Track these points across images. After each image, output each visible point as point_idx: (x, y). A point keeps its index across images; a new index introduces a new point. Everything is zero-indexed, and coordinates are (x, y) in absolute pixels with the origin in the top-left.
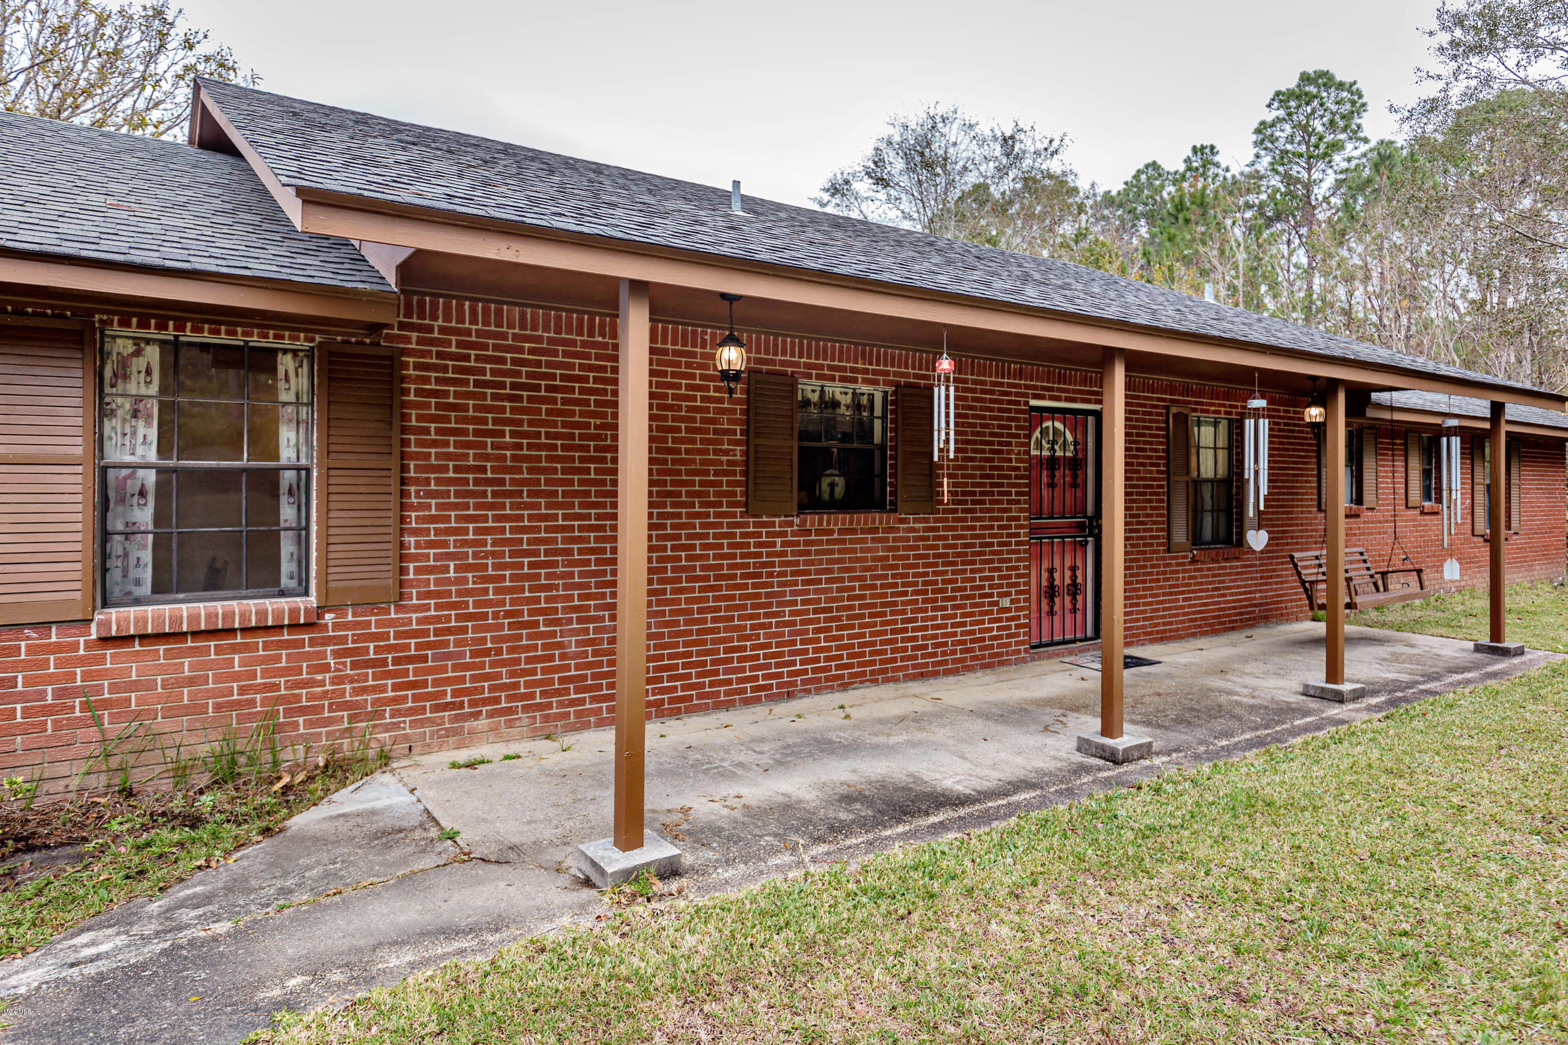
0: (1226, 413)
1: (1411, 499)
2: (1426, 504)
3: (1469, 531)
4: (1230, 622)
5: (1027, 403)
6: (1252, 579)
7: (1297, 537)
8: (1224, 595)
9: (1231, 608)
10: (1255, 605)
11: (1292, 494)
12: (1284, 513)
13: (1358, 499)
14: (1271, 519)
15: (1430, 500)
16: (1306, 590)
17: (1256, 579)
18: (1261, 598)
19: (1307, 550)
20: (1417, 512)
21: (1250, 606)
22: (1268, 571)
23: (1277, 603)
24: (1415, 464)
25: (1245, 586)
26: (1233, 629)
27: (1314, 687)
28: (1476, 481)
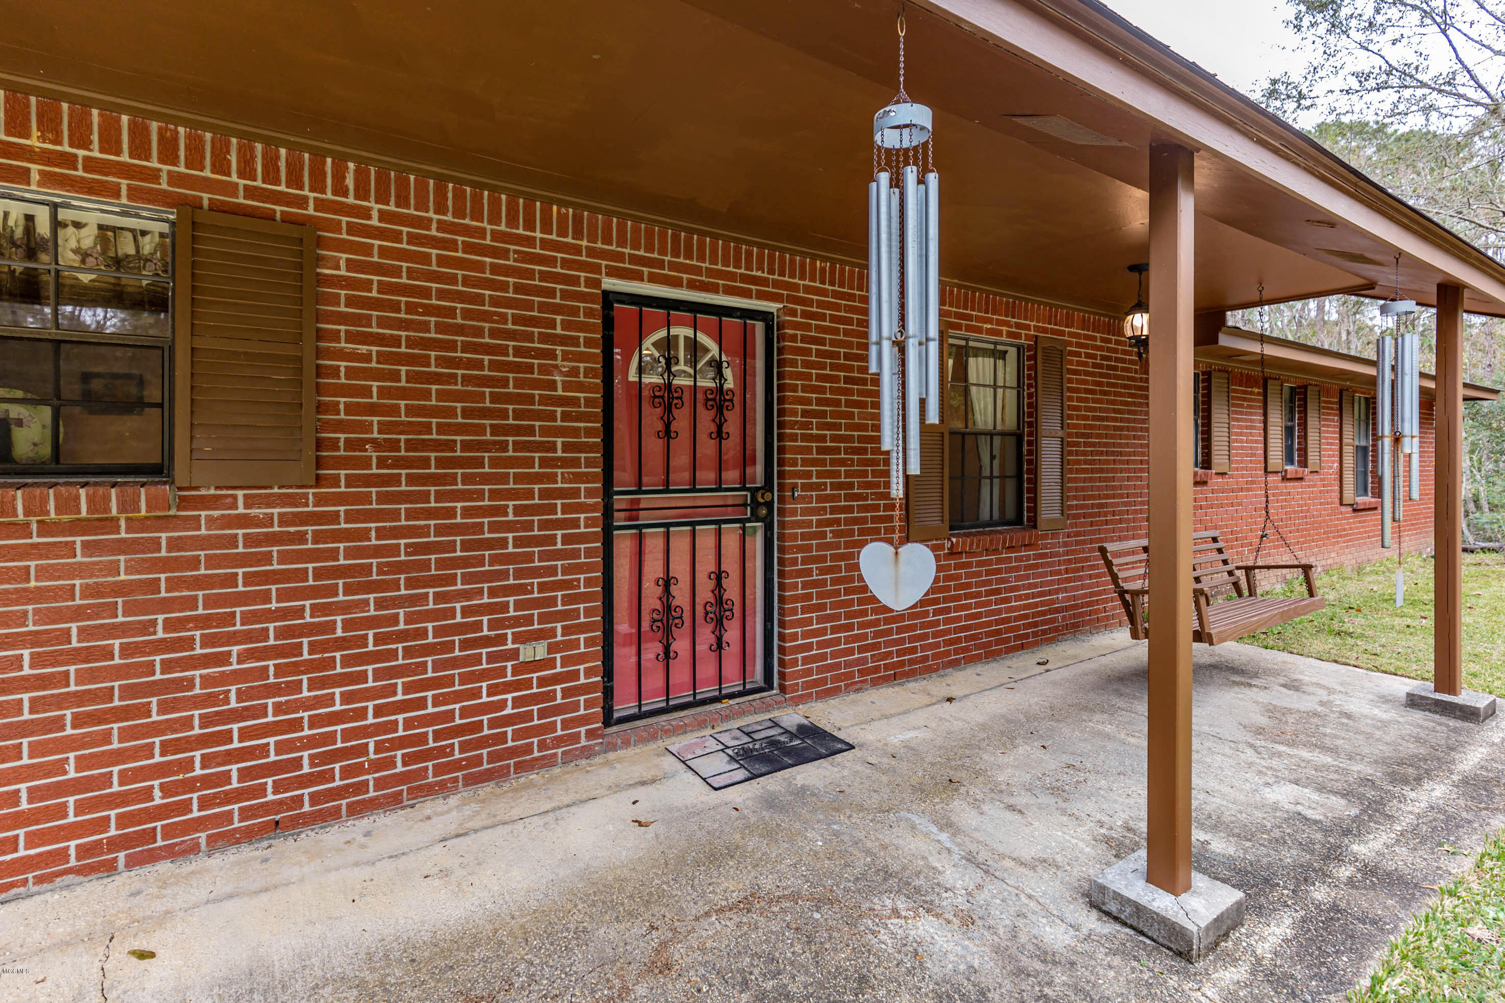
0: (1010, 335)
1: (1271, 462)
2: (1289, 468)
3: (1337, 500)
4: (1017, 638)
5: (597, 283)
6: (1052, 573)
7: (1121, 513)
8: (1007, 600)
9: (1017, 619)
10: (1057, 611)
11: (1113, 453)
12: (1100, 480)
13: (1206, 462)
14: (1083, 489)
15: (1292, 463)
16: (1126, 604)
17: (1059, 573)
18: (1068, 599)
19: (1126, 538)
20: (1278, 477)
21: (1050, 611)
22: (1077, 561)
23: (1090, 604)
24: (1277, 419)
25: (1042, 584)
26: (1022, 647)
27: (1117, 896)
28: (1345, 441)
